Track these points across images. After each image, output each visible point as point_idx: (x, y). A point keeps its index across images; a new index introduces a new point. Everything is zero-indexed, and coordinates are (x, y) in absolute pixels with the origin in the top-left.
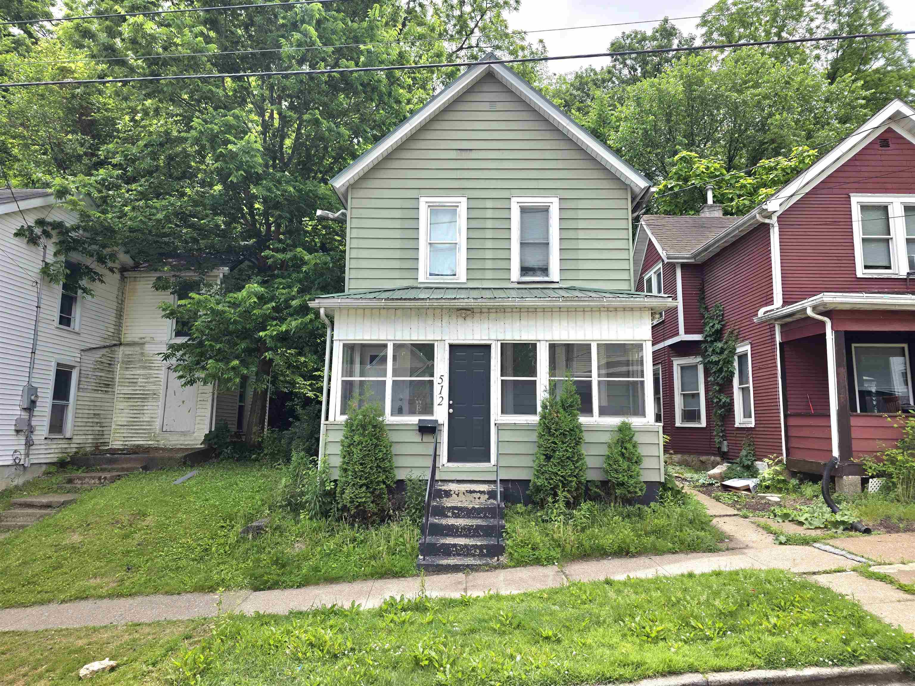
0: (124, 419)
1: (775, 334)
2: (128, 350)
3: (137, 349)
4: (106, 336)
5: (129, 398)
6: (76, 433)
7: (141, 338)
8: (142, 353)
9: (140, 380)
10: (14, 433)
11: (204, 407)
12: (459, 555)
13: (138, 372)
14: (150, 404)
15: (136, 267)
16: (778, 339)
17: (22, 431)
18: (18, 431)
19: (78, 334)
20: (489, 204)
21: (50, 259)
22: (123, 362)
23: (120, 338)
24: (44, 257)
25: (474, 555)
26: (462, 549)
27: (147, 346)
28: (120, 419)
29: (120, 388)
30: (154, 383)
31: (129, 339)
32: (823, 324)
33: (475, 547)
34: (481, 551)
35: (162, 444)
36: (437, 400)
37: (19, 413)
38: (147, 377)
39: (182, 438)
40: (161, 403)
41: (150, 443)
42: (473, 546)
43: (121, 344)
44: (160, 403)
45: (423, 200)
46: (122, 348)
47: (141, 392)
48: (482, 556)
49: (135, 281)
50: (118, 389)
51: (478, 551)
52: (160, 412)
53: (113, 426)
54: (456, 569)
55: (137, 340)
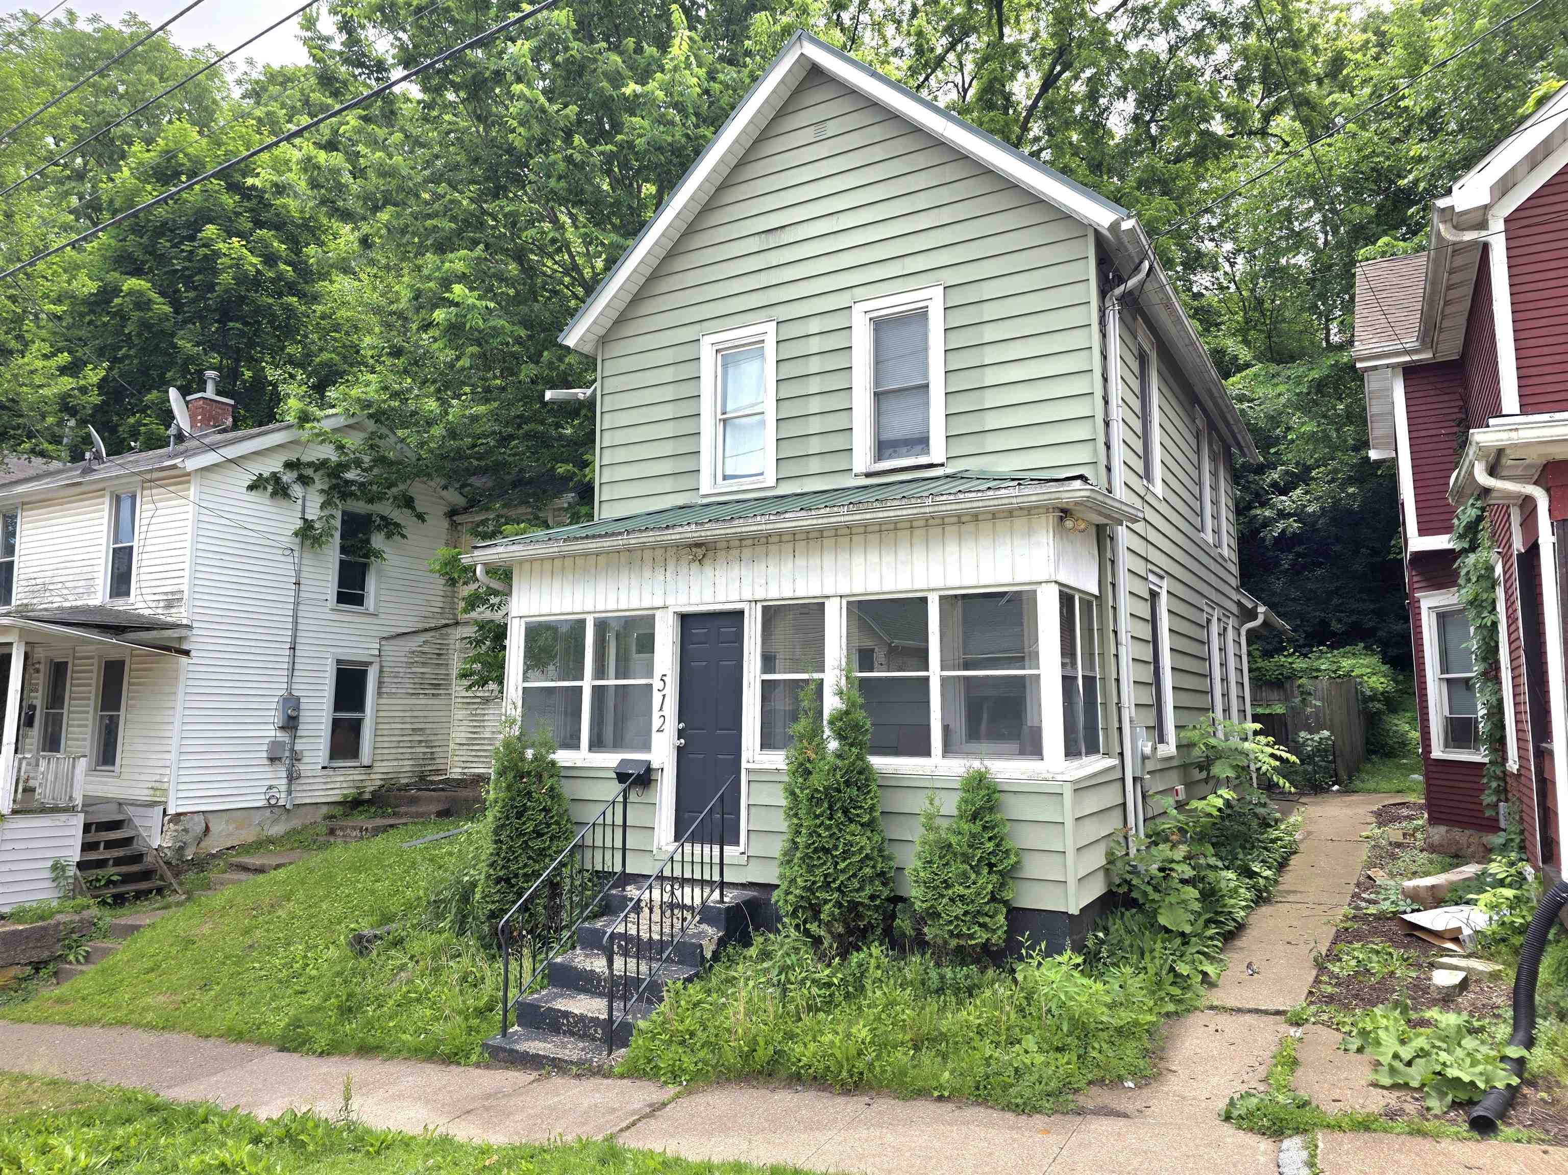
0: (462, 735)
4: (426, 614)
5: (468, 703)
6: (379, 757)
10: (266, 762)
15: (470, 508)
17: (279, 759)
18: (272, 760)
19: (378, 615)
20: (814, 326)
21: (313, 513)
22: (461, 650)
23: (455, 615)
24: (303, 512)
28: (459, 735)
29: (458, 689)
36: (655, 722)
37: (273, 733)
43: (457, 624)
45: (706, 342)
46: (459, 628)
50: (455, 690)
53: (452, 746)
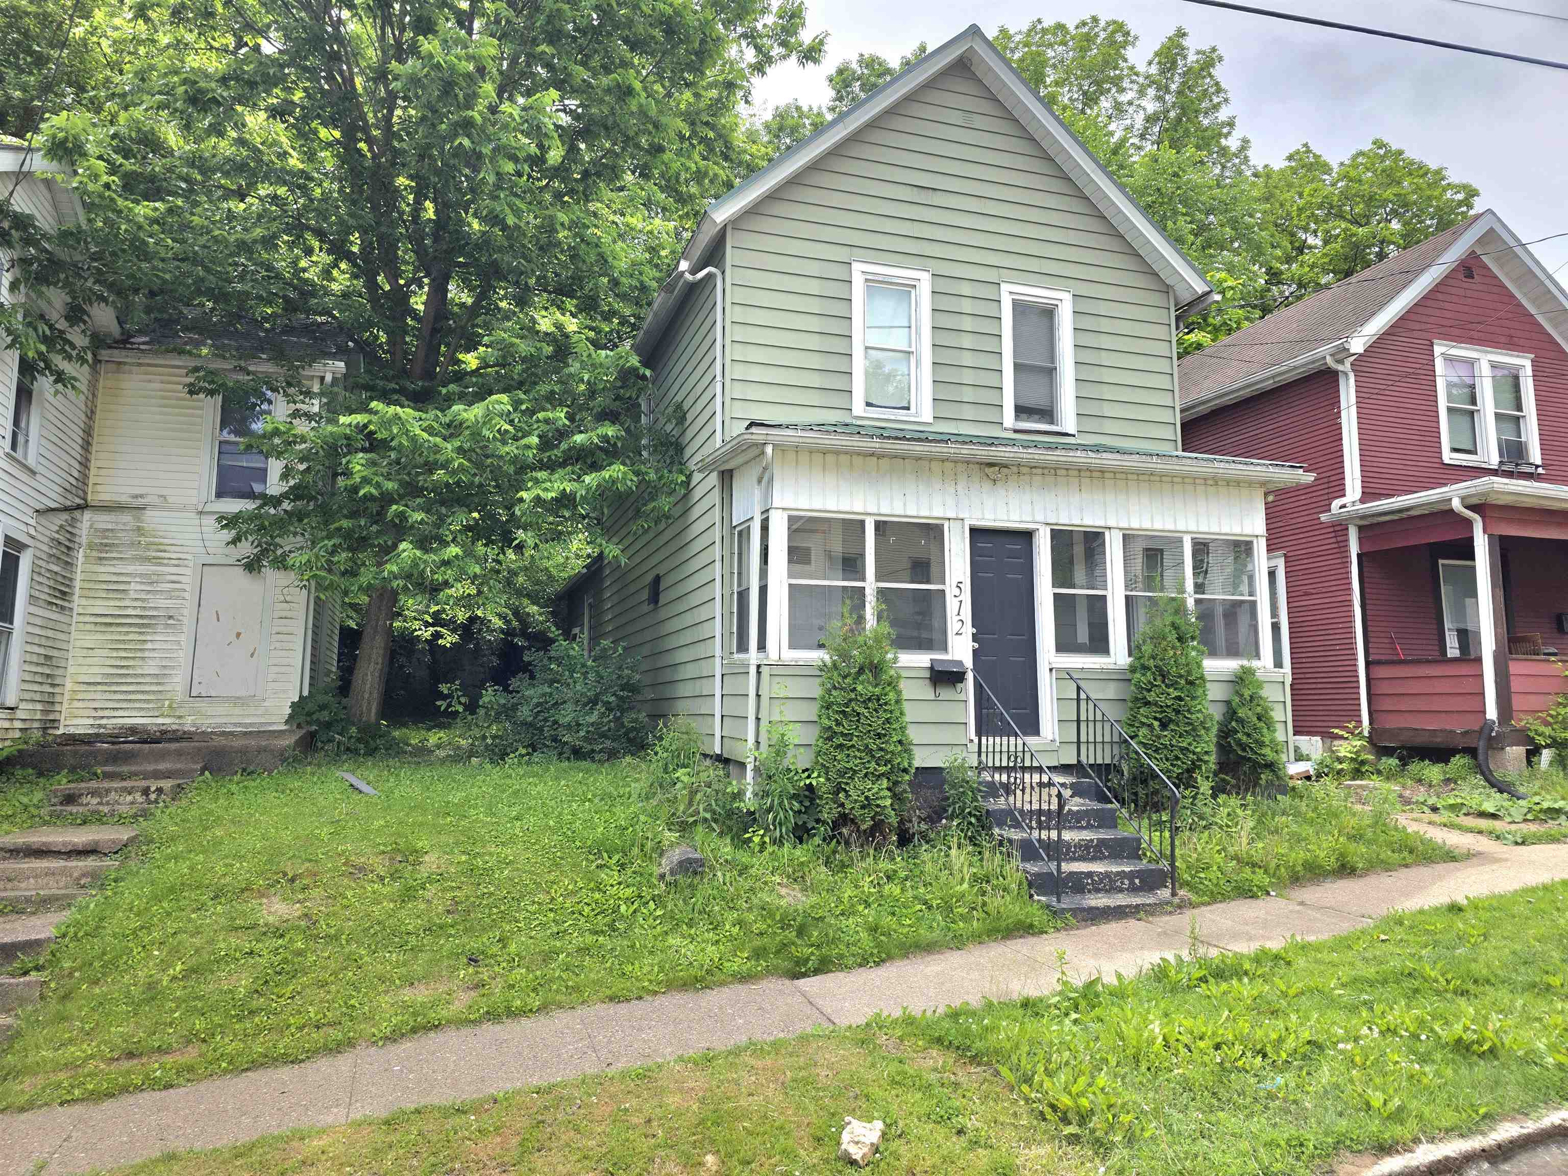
0: (96, 670)
1: (1347, 540)
2: (104, 520)
3: (126, 518)
4: (68, 486)
5: (106, 623)
7: (136, 497)
8: (139, 529)
9: (133, 586)
11: (291, 646)
12: (1098, 891)
13: (130, 569)
14: (159, 639)
15: (124, 342)
16: (1354, 549)
19: (33, 473)
20: (966, 289)
22: (91, 546)
23: (85, 493)
25: (1121, 890)
26: (1101, 880)
27: (148, 513)
28: (84, 670)
29: (84, 602)
30: (169, 594)
31: (103, 497)
32: (1469, 523)
33: (1122, 874)
34: (1132, 883)
35: (189, 723)
36: (953, 625)
38: (150, 580)
39: (237, 711)
40: (185, 639)
41: (160, 721)
42: (1118, 873)
43: (83, 507)
44: (183, 638)
45: (857, 268)
46: (87, 515)
47: (138, 612)
48: (1133, 890)
49: (118, 371)
50: (77, 602)
51: (1126, 882)
52: (183, 656)
53: (69, 686)
54: (1119, 913)
55: (124, 499)
